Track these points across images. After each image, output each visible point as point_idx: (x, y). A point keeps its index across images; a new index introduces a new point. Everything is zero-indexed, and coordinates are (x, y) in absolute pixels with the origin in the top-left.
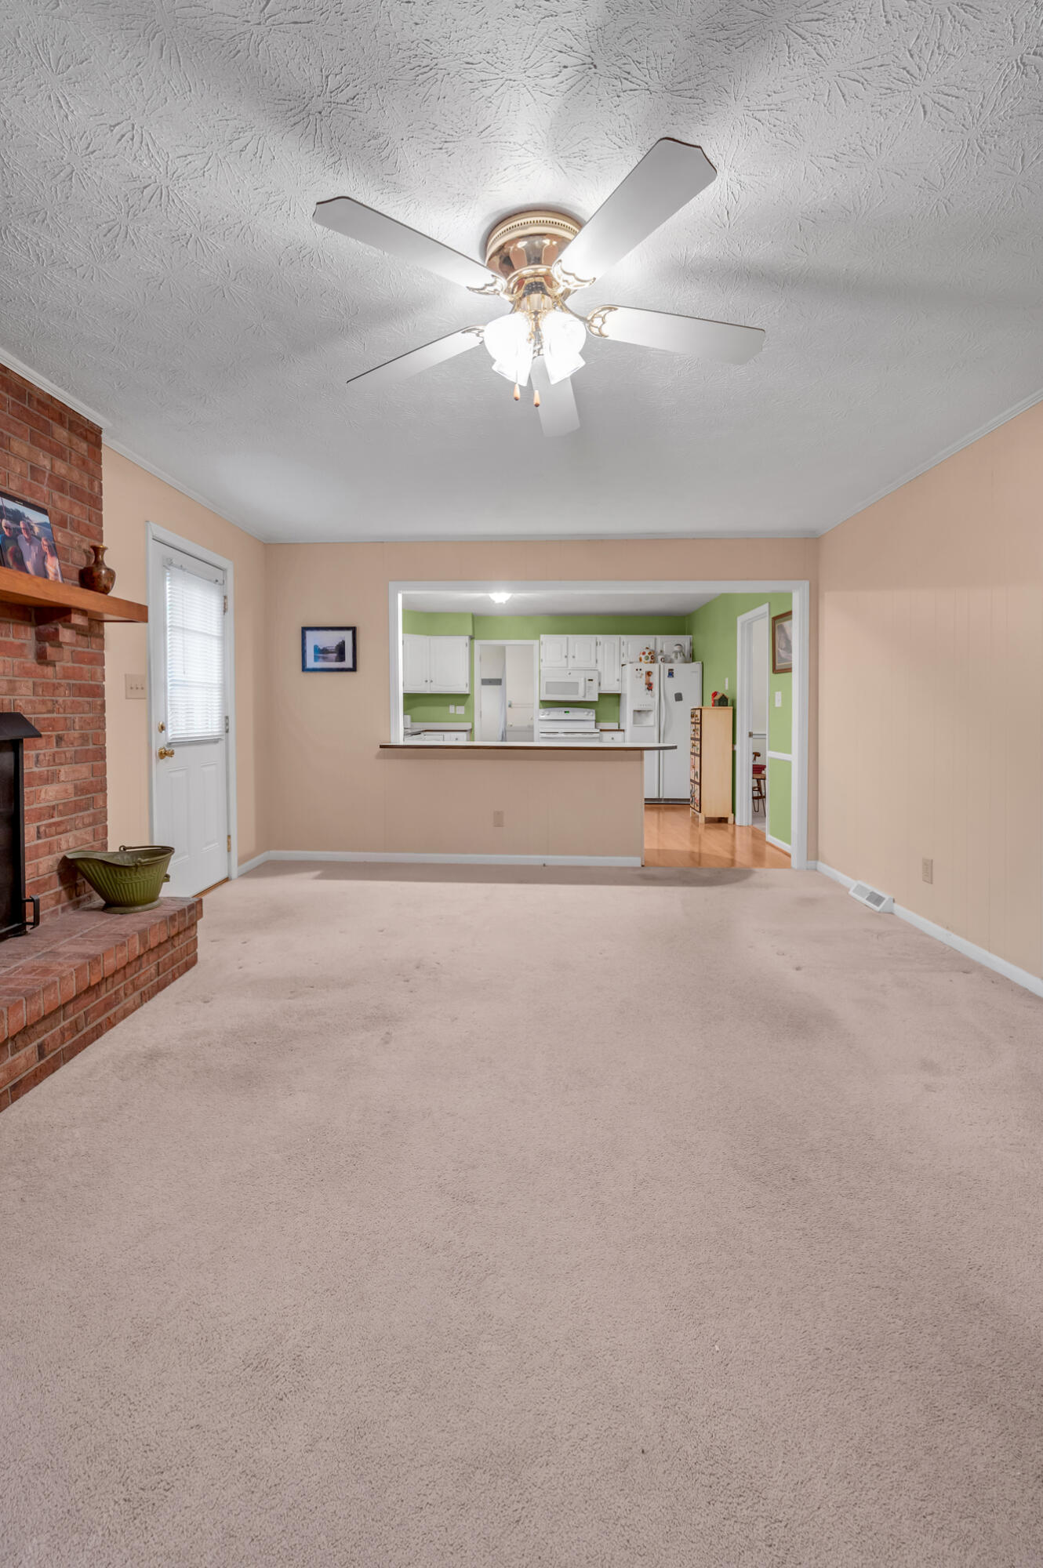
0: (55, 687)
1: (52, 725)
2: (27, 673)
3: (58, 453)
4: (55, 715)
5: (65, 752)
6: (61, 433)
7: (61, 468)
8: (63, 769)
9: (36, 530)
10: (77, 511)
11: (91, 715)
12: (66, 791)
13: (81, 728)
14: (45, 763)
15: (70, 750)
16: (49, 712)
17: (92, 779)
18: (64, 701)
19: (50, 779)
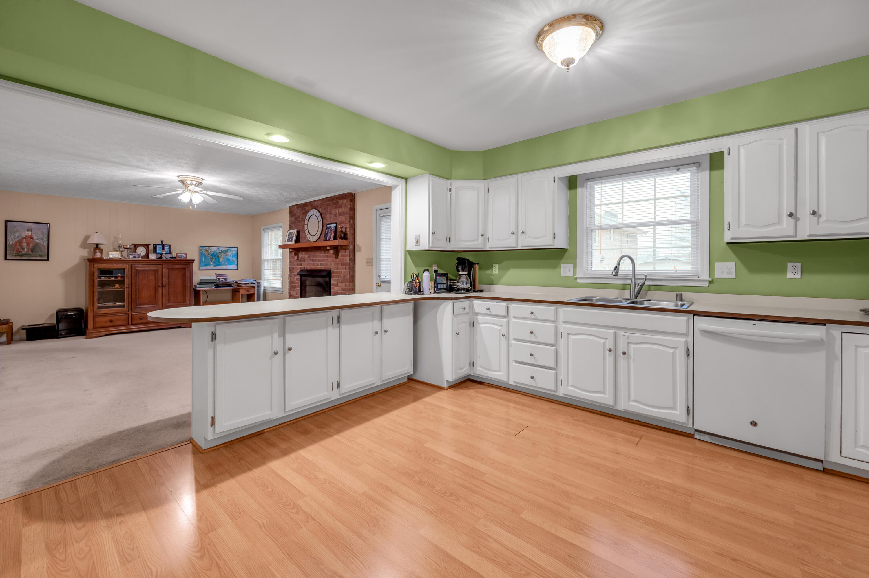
0: (338, 264)
1: (337, 273)
2: (333, 261)
3: (340, 207)
4: (338, 270)
5: (339, 279)
6: (340, 202)
7: (340, 210)
8: (339, 284)
9: (332, 229)
10: (344, 218)
11: (346, 271)
12: (340, 289)
13: (343, 274)
14: (336, 281)
15: (341, 279)
16: (337, 270)
17: (346, 287)
18: (340, 267)
19: (337, 285)
